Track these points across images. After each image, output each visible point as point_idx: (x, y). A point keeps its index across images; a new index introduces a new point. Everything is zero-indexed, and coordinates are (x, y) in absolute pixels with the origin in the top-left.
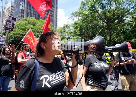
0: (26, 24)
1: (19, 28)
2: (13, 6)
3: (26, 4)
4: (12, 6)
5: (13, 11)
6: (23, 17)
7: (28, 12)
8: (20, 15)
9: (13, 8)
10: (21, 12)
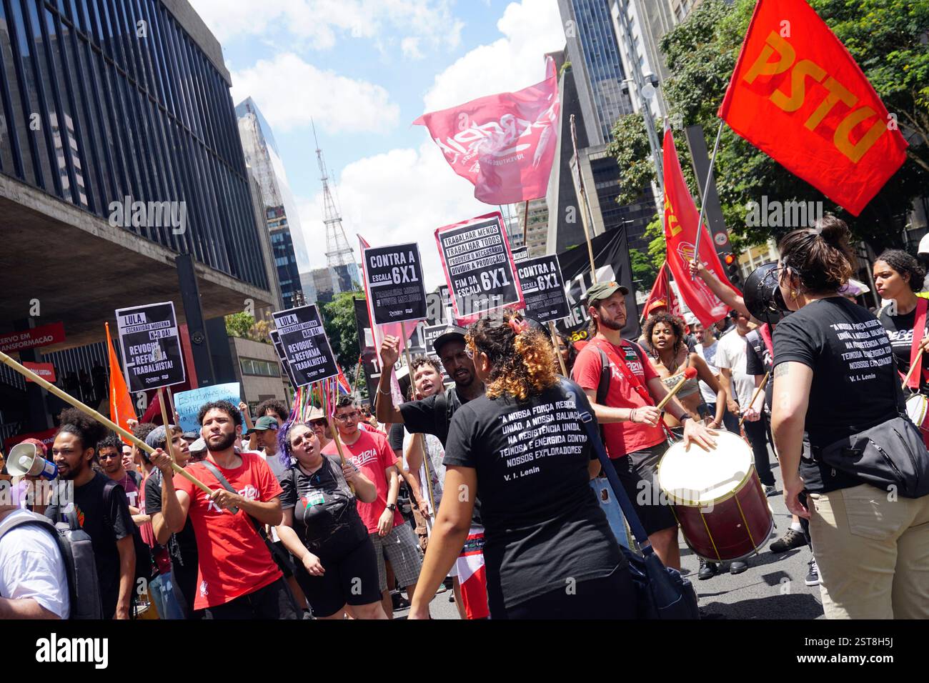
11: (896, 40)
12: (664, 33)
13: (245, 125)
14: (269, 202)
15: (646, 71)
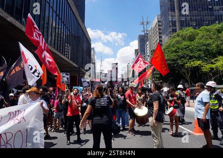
0: (178, 42)
1: (169, 51)
2: (160, 20)
3: (177, 9)
4: (159, 22)
5: (161, 28)
6: (176, 31)
7: (181, 21)
8: (171, 30)
9: (160, 24)
10: (171, 25)
11: (183, 57)
12: (152, 49)
13: (92, 51)
14: (93, 62)
15: (148, 54)
